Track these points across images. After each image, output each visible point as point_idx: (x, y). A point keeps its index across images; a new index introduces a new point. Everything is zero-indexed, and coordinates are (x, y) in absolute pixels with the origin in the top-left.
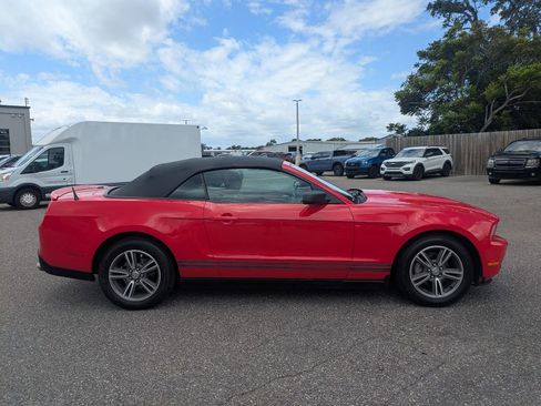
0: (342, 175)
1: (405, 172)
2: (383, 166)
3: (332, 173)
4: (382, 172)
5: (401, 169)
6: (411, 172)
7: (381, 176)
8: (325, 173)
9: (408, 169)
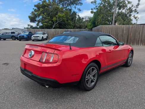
0: (15, 40)
1: (39, 39)
2: (32, 37)
3: (12, 39)
4: (32, 39)
5: (38, 38)
6: (41, 39)
7: (32, 40)
8: (7, 39)
9: (40, 38)
